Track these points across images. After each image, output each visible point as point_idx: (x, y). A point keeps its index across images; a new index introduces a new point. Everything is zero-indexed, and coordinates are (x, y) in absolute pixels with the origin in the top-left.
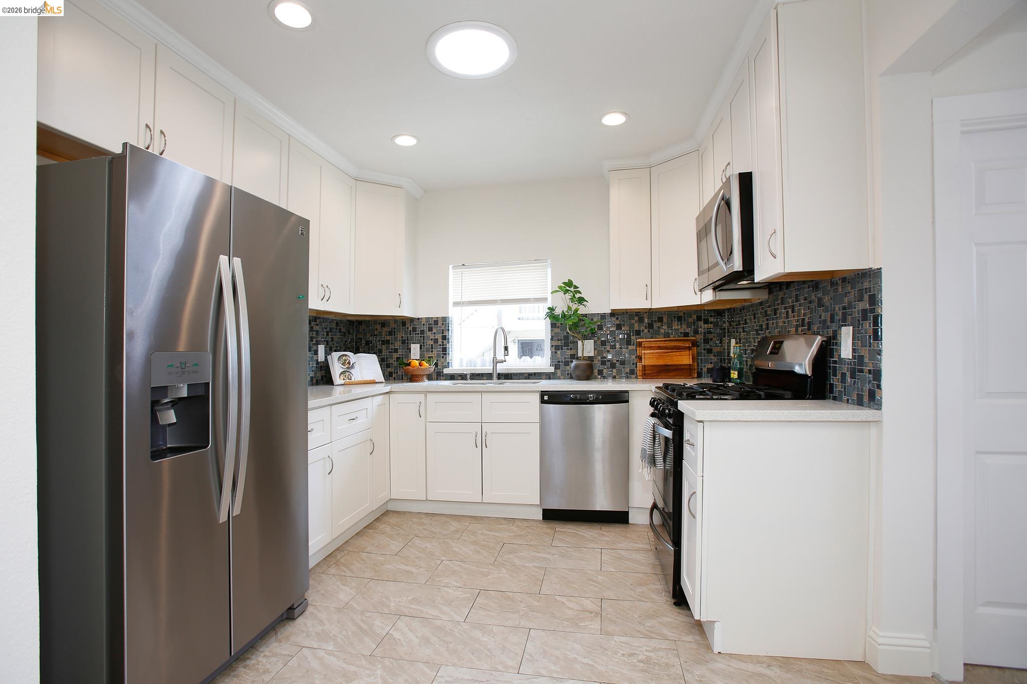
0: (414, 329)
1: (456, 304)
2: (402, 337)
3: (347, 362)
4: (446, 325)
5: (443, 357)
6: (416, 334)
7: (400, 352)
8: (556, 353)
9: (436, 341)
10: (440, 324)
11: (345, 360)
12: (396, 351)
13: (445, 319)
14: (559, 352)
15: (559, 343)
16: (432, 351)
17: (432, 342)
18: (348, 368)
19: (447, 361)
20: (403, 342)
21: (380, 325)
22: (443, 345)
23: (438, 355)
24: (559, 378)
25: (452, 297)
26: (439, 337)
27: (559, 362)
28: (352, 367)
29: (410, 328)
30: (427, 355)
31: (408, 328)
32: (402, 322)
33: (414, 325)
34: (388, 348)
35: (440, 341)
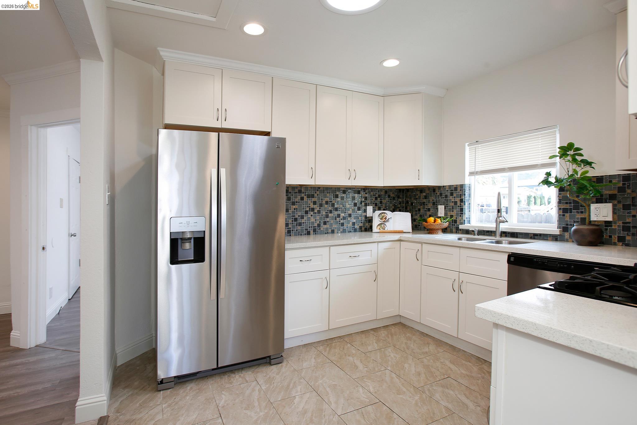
0: (441, 194)
1: (471, 174)
2: (433, 200)
3: (384, 217)
4: (463, 191)
5: (460, 216)
6: (442, 198)
7: (431, 210)
8: (564, 215)
9: (456, 203)
10: (459, 189)
11: (383, 216)
12: (429, 210)
13: (462, 186)
14: (567, 215)
15: (568, 206)
16: (453, 211)
17: (453, 204)
18: (384, 221)
19: (464, 219)
20: (434, 204)
21: (419, 192)
22: (461, 206)
23: (457, 214)
24: (567, 241)
25: (468, 169)
26: (458, 200)
27: (567, 225)
28: (388, 221)
29: (438, 194)
30: (449, 214)
31: (437, 194)
32: (433, 189)
33: (441, 191)
34: (424, 208)
35: (459, 203)
